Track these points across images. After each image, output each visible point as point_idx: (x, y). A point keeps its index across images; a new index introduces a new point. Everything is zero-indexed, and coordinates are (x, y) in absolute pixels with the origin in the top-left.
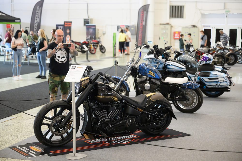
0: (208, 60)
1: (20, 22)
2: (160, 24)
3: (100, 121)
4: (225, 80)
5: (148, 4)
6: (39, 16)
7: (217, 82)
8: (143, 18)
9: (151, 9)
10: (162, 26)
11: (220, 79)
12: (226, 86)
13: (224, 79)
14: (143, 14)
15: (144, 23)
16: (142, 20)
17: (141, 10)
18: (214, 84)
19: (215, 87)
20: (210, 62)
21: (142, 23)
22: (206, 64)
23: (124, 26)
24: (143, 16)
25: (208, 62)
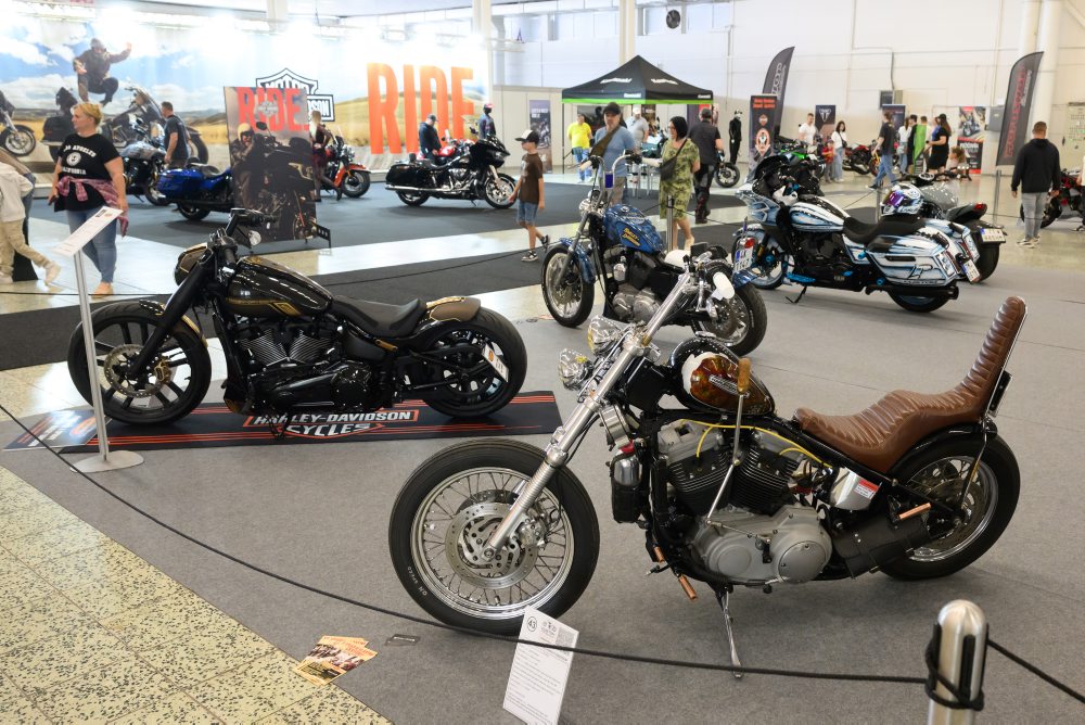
0: (902, 203)
1: (712, 98)
2: (1070, 104)
3: (267, 368)
4: (935, 266)
5: (1040, 50)
6: (781, 86)
7: (911, 268)
8: (1022, 88)
9: (1045, 64)
10: (1072, 109)
11: (919, 262)
12: (939, 282)
13: (931, 262)
14: (1024, 76)
15: (1023, 102)
16: (1019, 94)
17: (1019, 67)
18: (905, 274)
19: (907, 282)
20: (909, 208)
21: (1019, 100)
22: (897, 216)
23: (971, 108)
24: (1023, 83)
25: (902, 209)
